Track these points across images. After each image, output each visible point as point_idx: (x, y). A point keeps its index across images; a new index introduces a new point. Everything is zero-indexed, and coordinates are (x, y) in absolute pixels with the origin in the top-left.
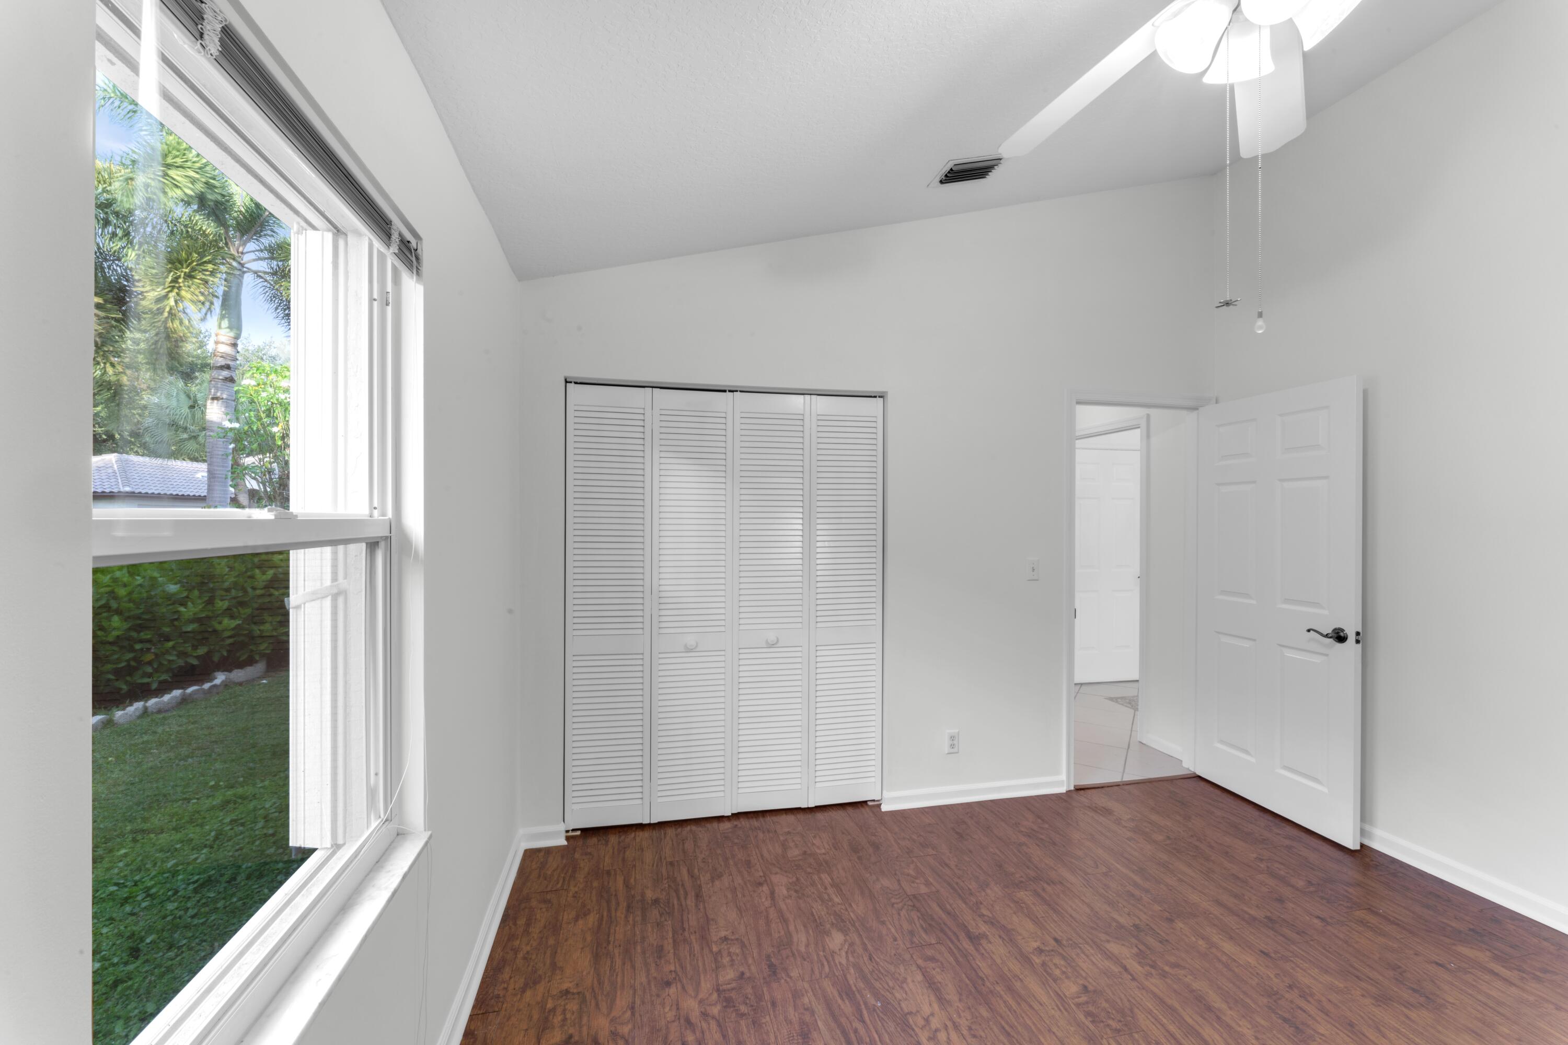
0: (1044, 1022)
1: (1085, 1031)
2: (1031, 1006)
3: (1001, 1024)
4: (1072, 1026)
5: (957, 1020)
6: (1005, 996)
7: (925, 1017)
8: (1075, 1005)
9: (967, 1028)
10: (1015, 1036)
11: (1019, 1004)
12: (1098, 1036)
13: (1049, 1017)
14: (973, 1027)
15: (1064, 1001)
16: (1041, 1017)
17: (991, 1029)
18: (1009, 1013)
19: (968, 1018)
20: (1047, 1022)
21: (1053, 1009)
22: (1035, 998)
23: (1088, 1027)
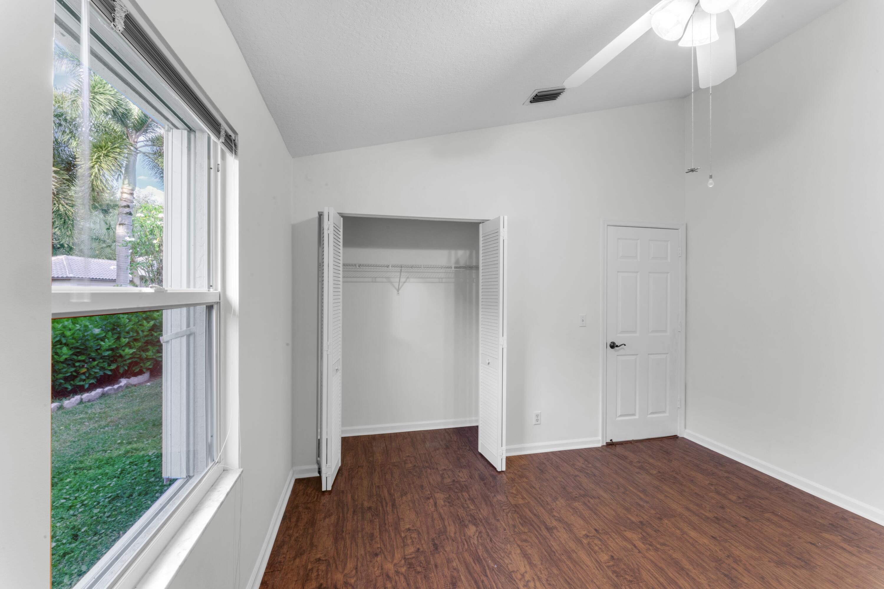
0: (589, 576)
1: (612, 581)
2: (581, 567)
3: (565, 578)
4: (605, 579)
5: (540, 575)
6: (567, 562)
7: (522, 574)
8: (606, 567)
9: (546, 580)
10: (573, 584)
11: (575, 566)
12: (619, 584)
13: (592, 574)
14: (549, 579)
15: (600, 564)
16: (587, 573)
17: (559, 580)
18: (569, 571)
20: (591, 576)
21: (594, 569)
22: (584, 563)
23: (614, 579)
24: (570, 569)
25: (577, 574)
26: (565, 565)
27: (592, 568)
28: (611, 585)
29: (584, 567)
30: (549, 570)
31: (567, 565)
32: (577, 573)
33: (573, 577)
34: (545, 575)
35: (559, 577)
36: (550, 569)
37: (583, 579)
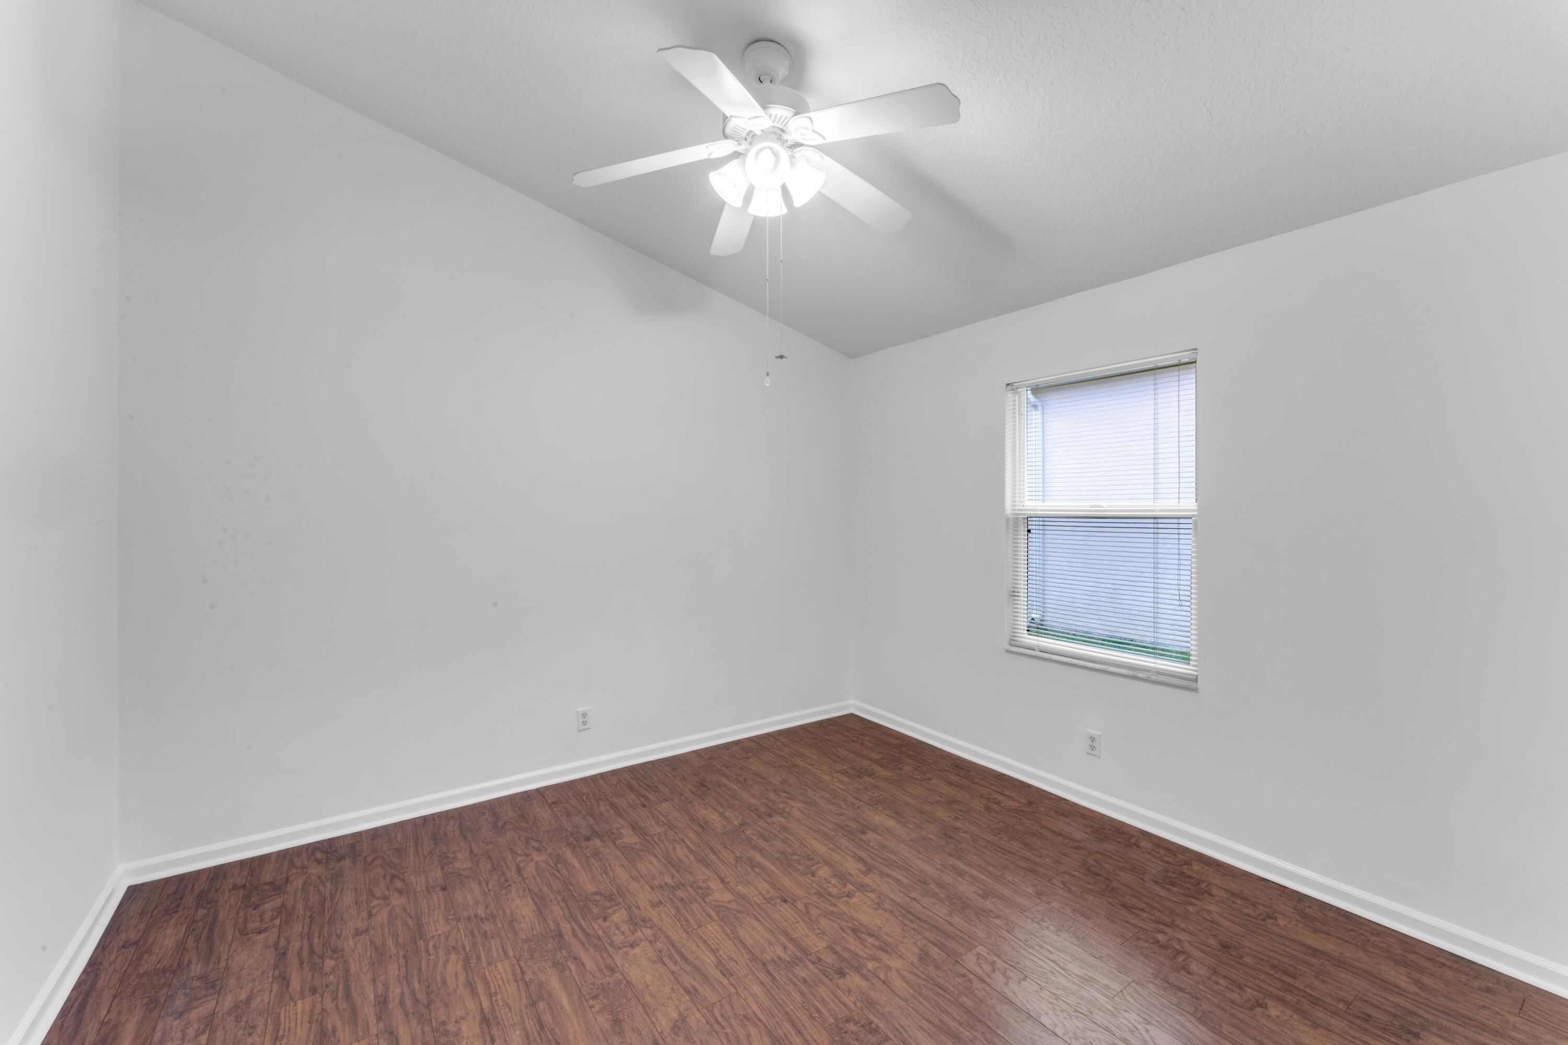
0: (913, 1009)
1: (877, 1011)
2: (930, 1022)
3: (948, 993)
4: (889, 1012)
5: (984, 986)
6: (957, 1026)
7: (1009, 980)
8: (891, 1039)
9: (973, 981)
10: (932, 986)
11: (941, 1021)
12: (866, 1009)
13: (910, 1015)
14: (968, 984)
15: (901, 1040)
16: (917, 1013)
17: (954, 986)
18: (947, 1008)
19: (976, 990)
20: (911, 1009)
21: (909, 1026)
22: (928, 1033)
23: (874, 1015)
24: (946, 1012)
25: (933, 1007)
26: (958, 1018)
27: (912, 1027)
28: (878, 1004)
29: (925, 1024)
30: (977, 1000)
31: (954, 1019)
32: (933, 1010)
33: (936, 998)
34: (977, 989)
35: (956, 992)
36: (976, 1002)
37: (921, 1000)
